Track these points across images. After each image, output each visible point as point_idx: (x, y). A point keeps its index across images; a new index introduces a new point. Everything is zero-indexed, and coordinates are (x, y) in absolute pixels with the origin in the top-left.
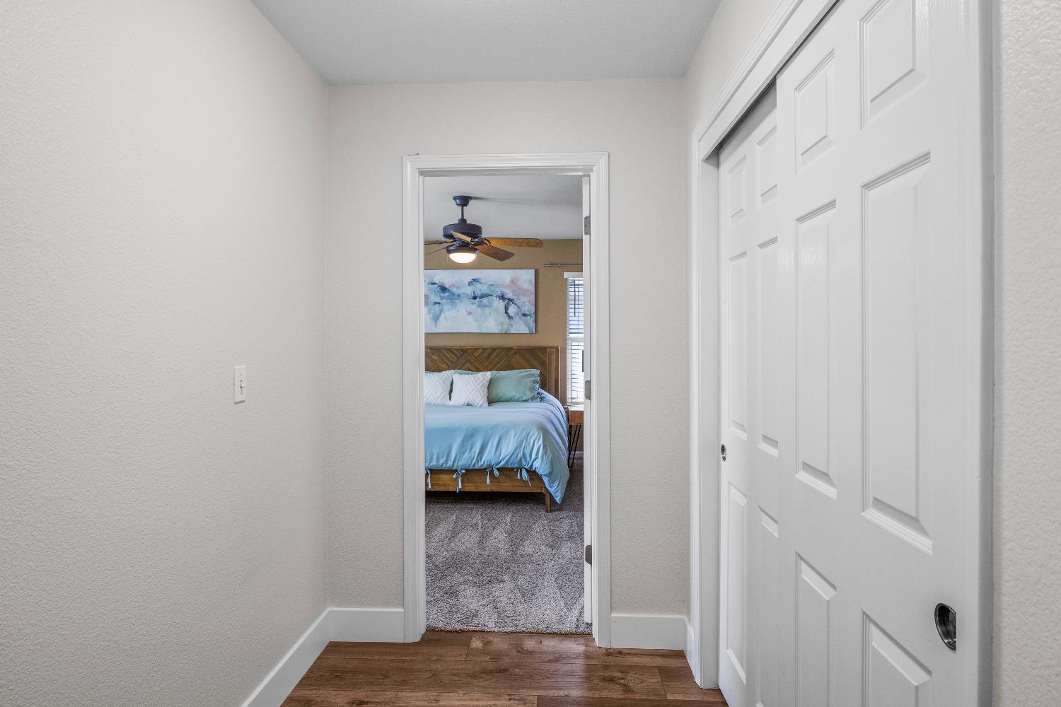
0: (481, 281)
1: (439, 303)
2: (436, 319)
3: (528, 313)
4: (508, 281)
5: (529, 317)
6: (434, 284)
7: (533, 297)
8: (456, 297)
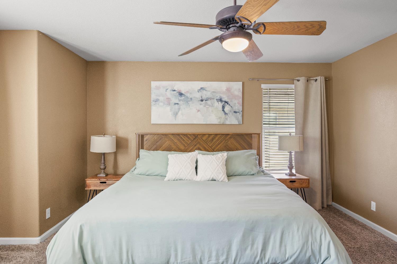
0: (207, 89)
1: (178, 104)
2: (176, 114)
3: (238, 111)
4: (224, 89)
5: (238, 113)
6: (174, 91)
7: (241, 100)
8: (189, 100)
